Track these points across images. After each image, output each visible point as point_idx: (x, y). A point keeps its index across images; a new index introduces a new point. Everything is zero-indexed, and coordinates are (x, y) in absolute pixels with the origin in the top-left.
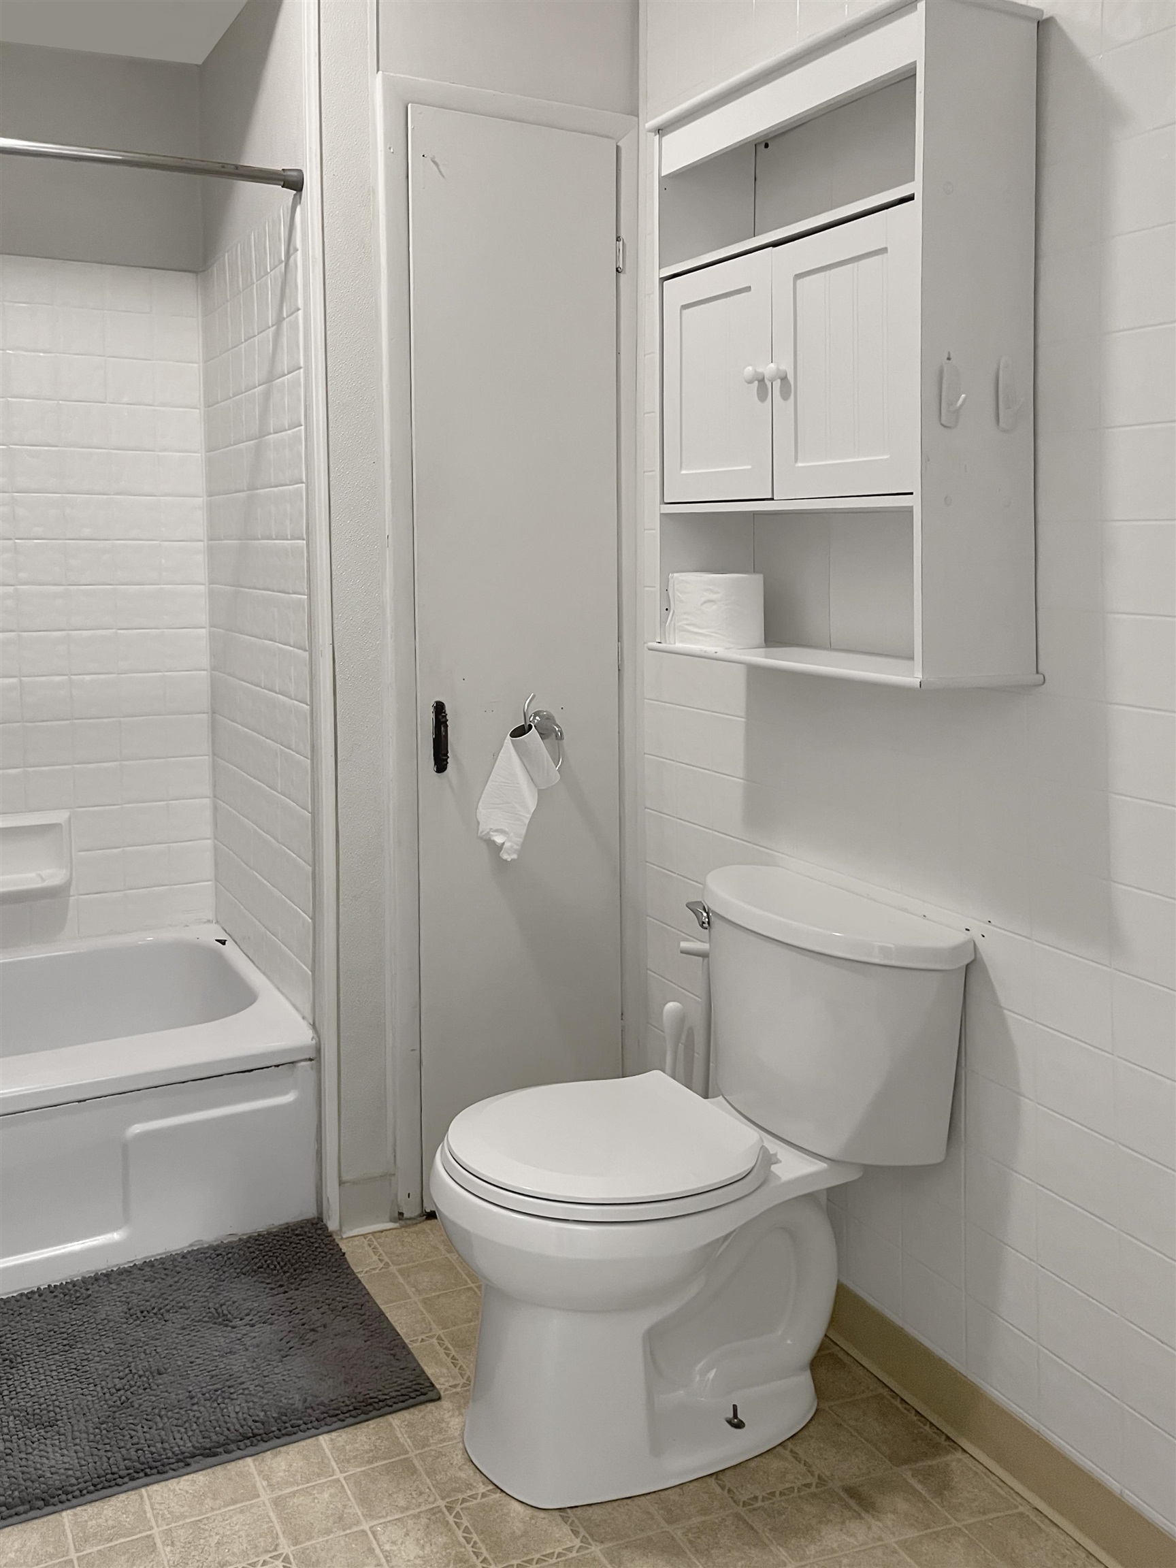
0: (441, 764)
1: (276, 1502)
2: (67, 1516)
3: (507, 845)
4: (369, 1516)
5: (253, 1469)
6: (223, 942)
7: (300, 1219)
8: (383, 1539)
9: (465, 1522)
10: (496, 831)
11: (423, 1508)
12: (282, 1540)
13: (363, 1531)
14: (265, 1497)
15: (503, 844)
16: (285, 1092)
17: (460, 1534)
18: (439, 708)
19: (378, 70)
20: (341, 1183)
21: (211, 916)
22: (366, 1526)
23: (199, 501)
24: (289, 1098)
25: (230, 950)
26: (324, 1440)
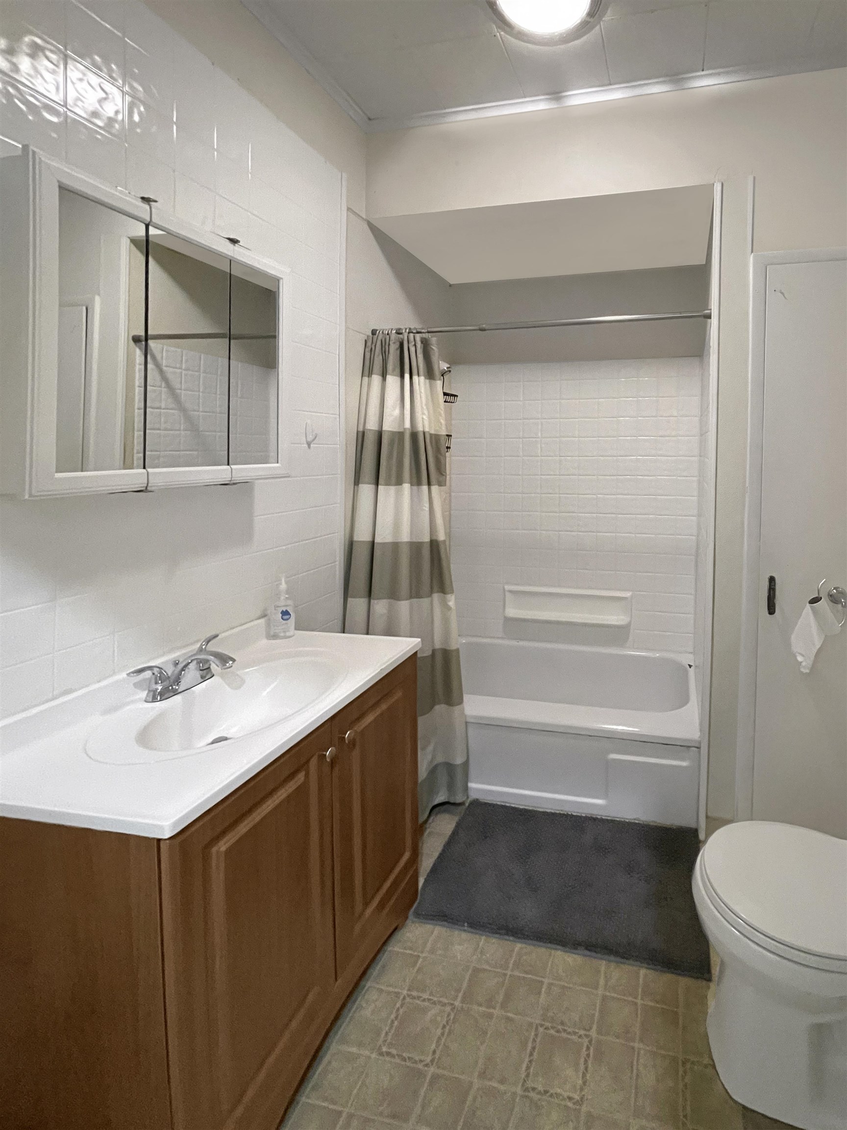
0: (771, 610)
1: (604, 998)
2: (518, 946)
3: (804, 664)
4: (641, 1040)
5: (603, 969)
6: (690, 666)
7: (687, 826)
8: (641, 1061)
9: (688, 1079)
10: (800, 653)
11: (671, 1053)
12: (595, 1027)
13: (633, 1048)
14: (600, 992)
15: (801, 662)
16: (683, 759)
17: (681, 1086)
18: (772, 580)
19: (752, 252)
20: (707, 817)
21: (692, 650)
22: (636, 1045)
23: (696, 459)
24: (684, 764)
25: (691, 671)
26: (643, 972)
